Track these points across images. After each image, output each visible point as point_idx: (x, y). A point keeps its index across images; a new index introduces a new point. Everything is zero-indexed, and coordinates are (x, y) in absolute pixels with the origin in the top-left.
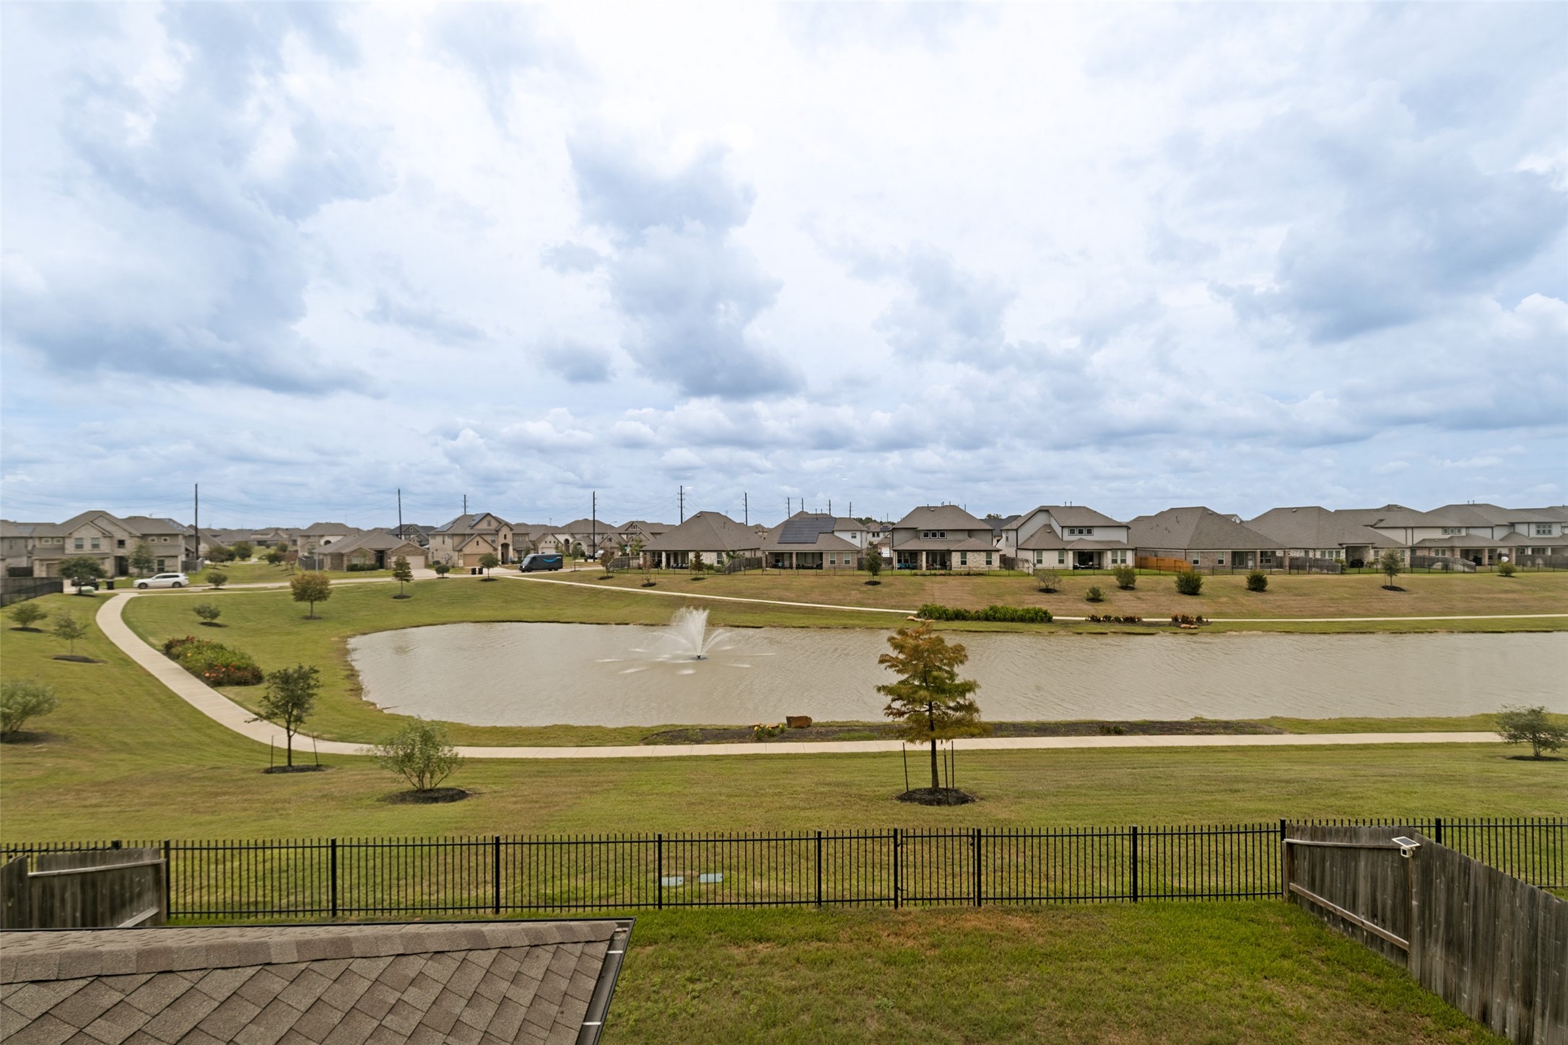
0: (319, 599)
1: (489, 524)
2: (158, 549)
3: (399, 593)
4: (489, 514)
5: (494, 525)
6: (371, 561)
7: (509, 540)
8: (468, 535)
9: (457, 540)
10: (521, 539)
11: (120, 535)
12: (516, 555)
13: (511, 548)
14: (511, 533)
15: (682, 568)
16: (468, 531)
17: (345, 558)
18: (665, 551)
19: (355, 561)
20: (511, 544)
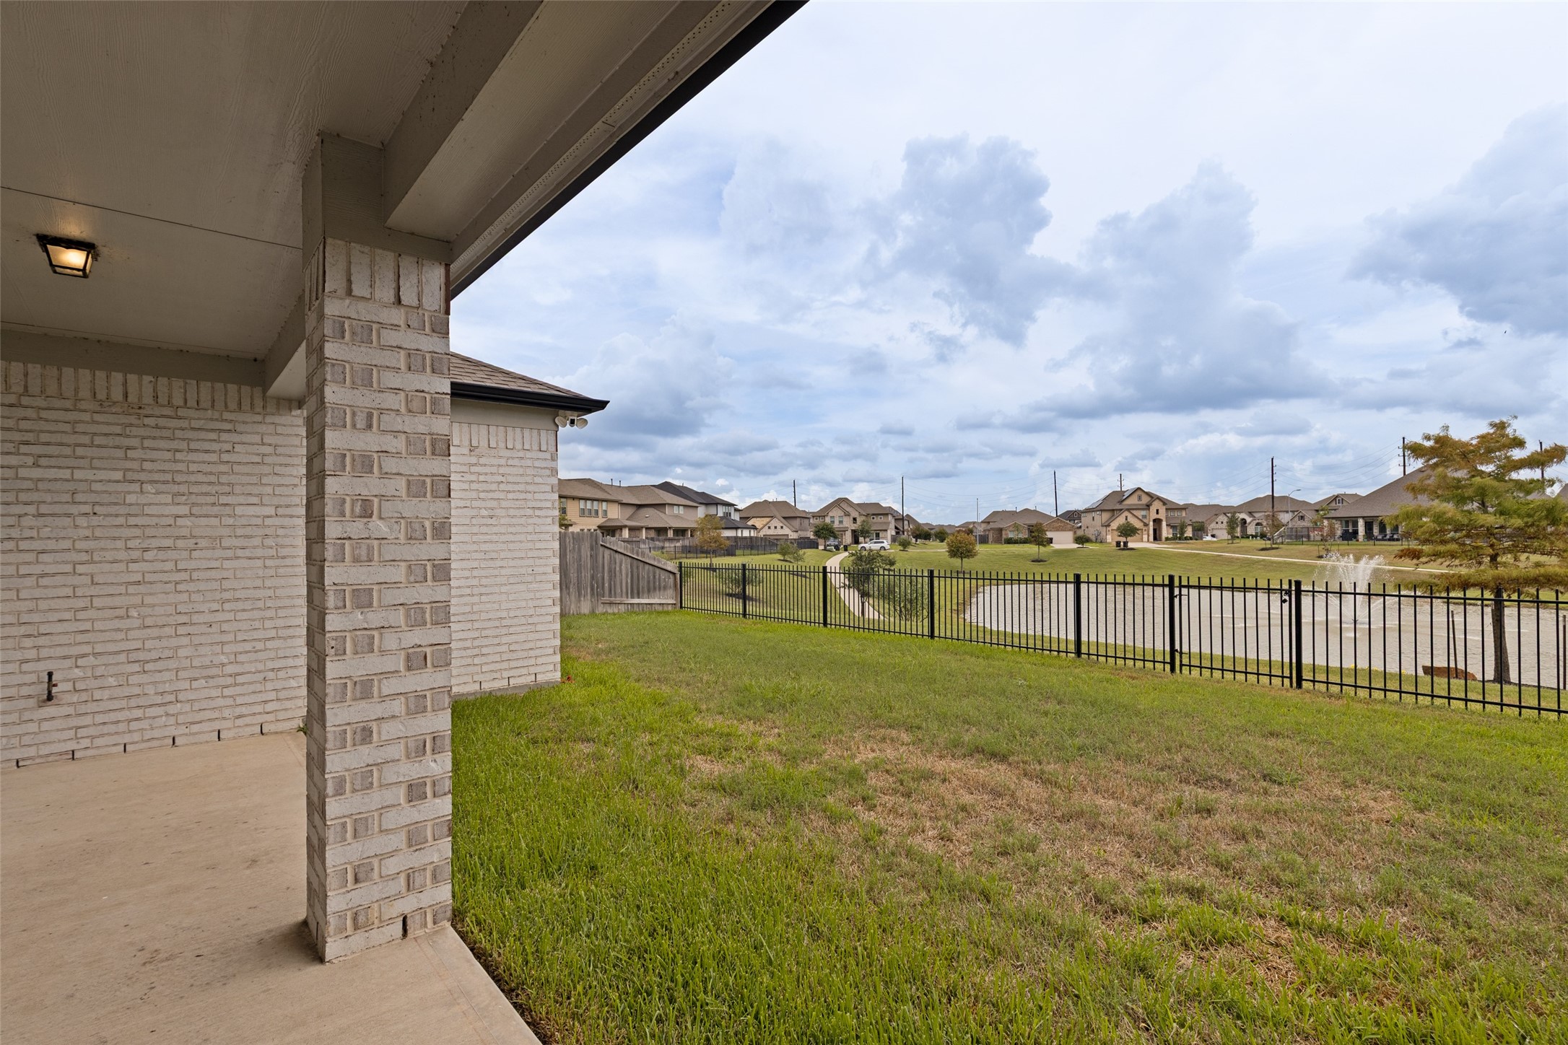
0: (968, 557)
1: (1140, 498)
2: (876, 522)
3: (1036, 558)
4: (1139, 489)
5: (1145, 500)
6: (1024, 535)
7: (1162, 515)
8: (1117, 510)
9: (1106, 516)
10: (1176, 514)
11: (855, 514)
12: (1171, 531)
13: (1164, 524)
14: (1164, 507)
15: (1391, 539)
16: (1118, 507)
17: (1004, 532)
18: (1363, 517)
19: (1011, 535)
20: (1164, 520)
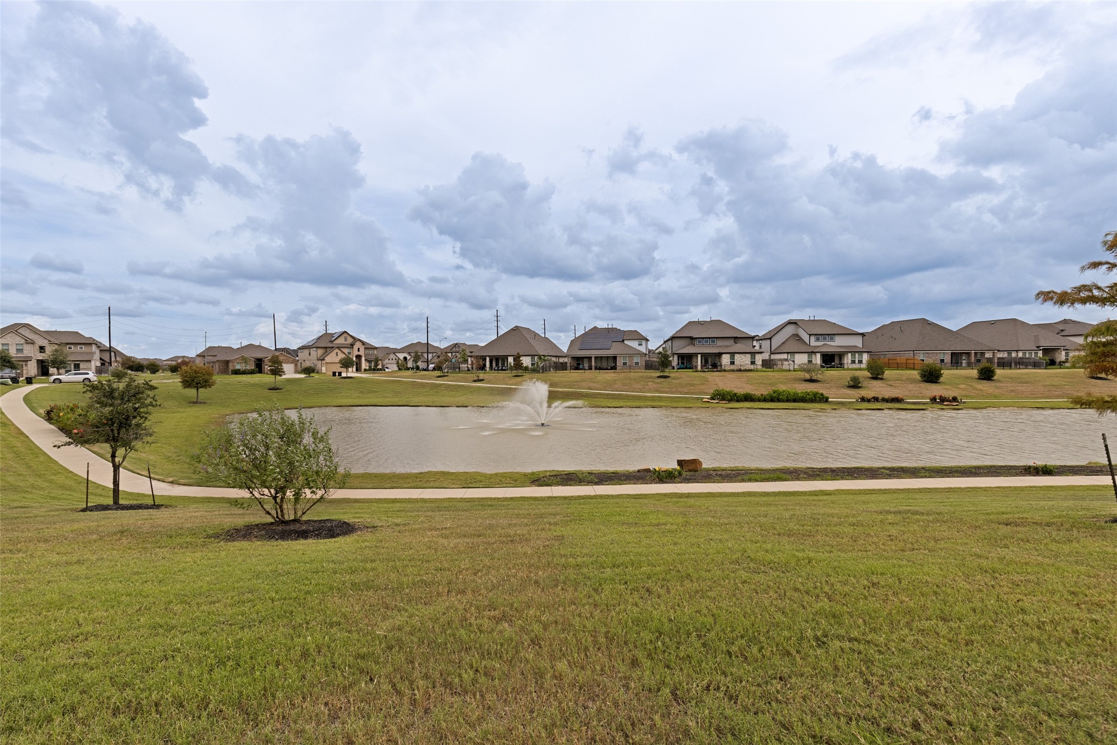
0: (204, 386)
1: (346, 339)
3: (273, 386)
4: (345, 332)
5: (350, 340)
6: (252, 366)
7: (362, 353)
8: (329, 347)
9: (320, 352)
10: (371, 352)
12: (368, 364)
13: (363, 359)
14: (363, 347)
15: (502, 370)
16: (330, 345)
17: (230, 364)
19: (238, 367)
20: (363, 356)
